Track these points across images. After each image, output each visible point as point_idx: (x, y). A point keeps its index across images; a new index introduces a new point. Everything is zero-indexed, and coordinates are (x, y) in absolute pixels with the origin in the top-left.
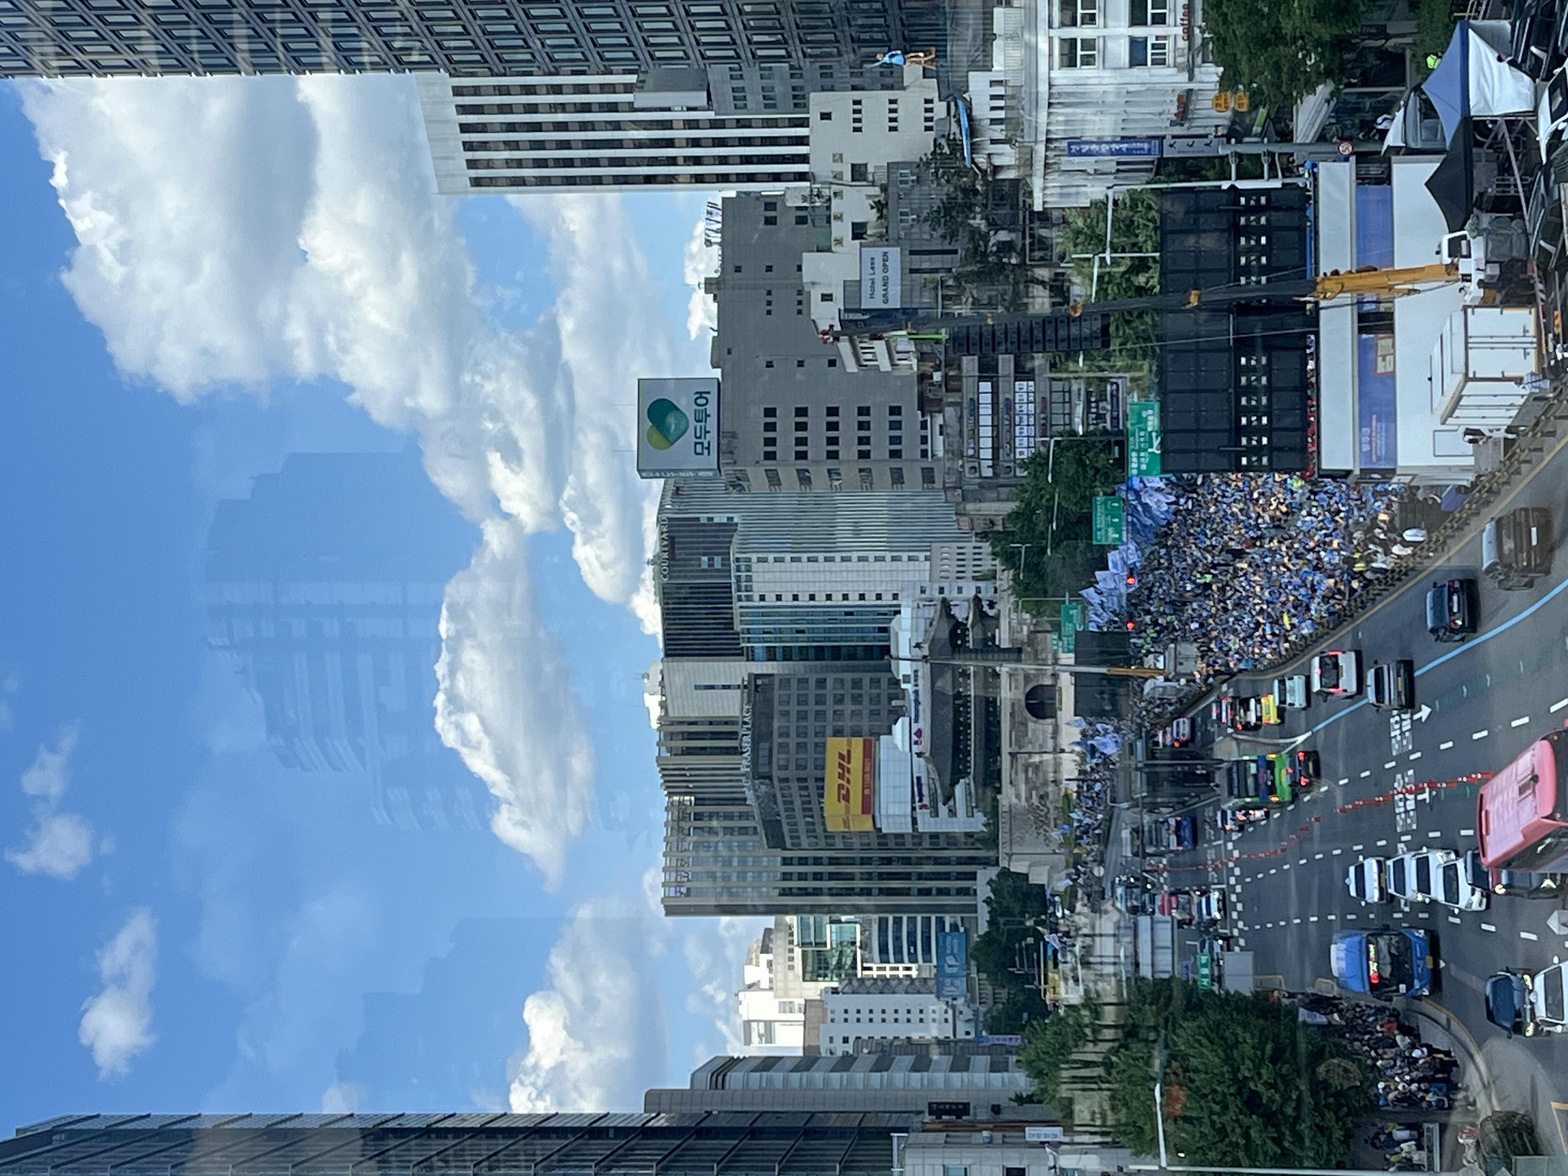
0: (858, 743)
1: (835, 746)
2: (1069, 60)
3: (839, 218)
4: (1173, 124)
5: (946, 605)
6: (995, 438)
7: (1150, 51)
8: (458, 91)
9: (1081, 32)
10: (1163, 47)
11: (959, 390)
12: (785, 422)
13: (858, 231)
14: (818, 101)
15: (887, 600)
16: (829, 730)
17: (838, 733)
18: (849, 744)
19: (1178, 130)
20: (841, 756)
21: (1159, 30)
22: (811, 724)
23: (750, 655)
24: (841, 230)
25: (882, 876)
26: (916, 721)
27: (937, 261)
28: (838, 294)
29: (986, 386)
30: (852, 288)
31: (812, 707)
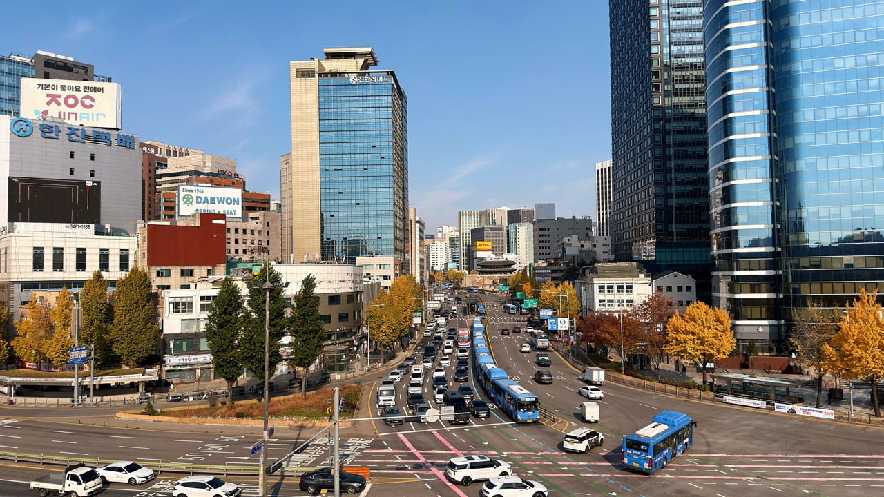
0: (491, 247)
1: (490, 243)
2: (600, 287)
3: (585, 242)
4: (589, 308)
5: (514, 264)
6: (540, 273)
7: (602, 303)
8: (609, 168)
9: (606, 289)
10: (603, 306)
11: (550, 266)
12: (547, 232)
13: (582, 246)
14: (609, 238)
15: (518, 253)
16: (493, 242)
17: (492, 244)
20: (488, 244)
21: (607, 305)
22: (494, 238)
23: (508, 227)
24: (583, 243)
25: (466, 252)
26: (494, 258)
27: (576, 261)
28: (569, 242)
29: (550, 271)
30: (570, 245)
31: (497, 238)
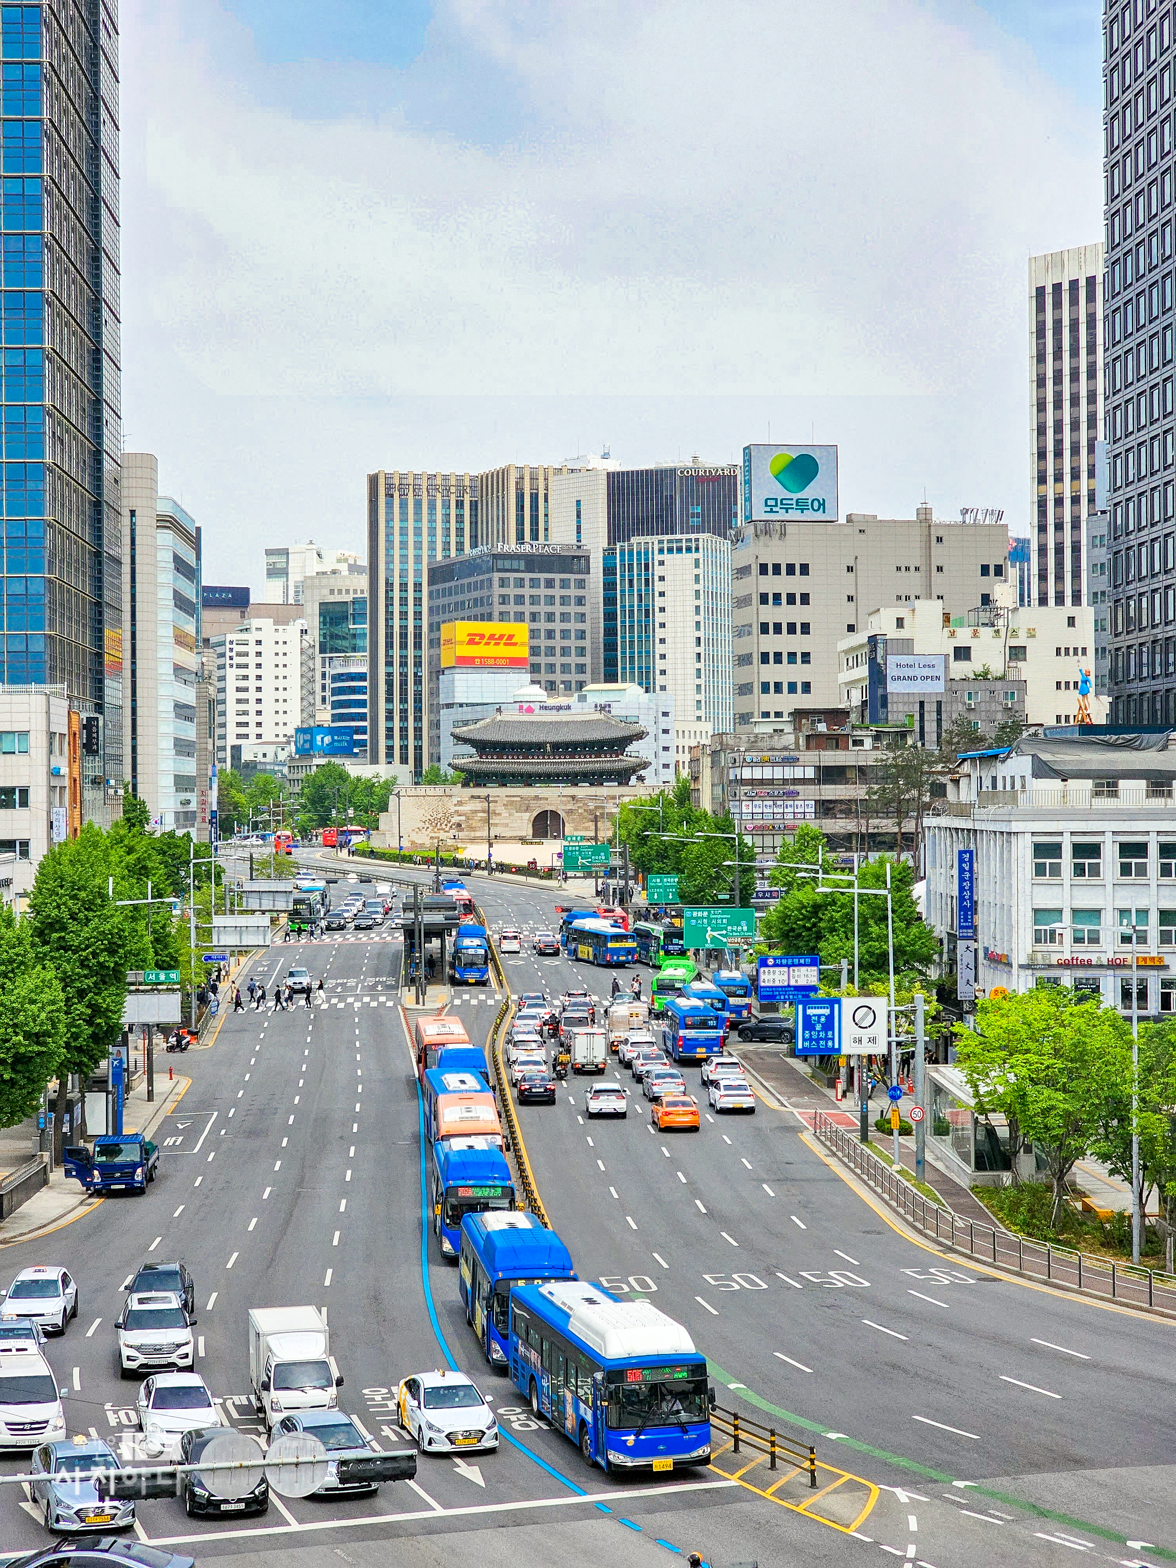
0: (523, 652)
1: (521, 631)
2: (1041, 850)
3: (975, 634)
4: (986, 949)
5: (640, 736)
7: (1048, 927)
12: (795, 584)
13: (962, 653)
14: (1086, 614)
15: (660, 680)
16: (535, 626)
17: (534, 634)
18: (523, 644)
19: (981, 954)
20: (511, 637)
22: (543, 609)
23: (609, 554)
24: (964, 636)
26: (541, 708)
27: (930, 727)
28: (903, 634)
29: (810, 773)
30: (906, 646)
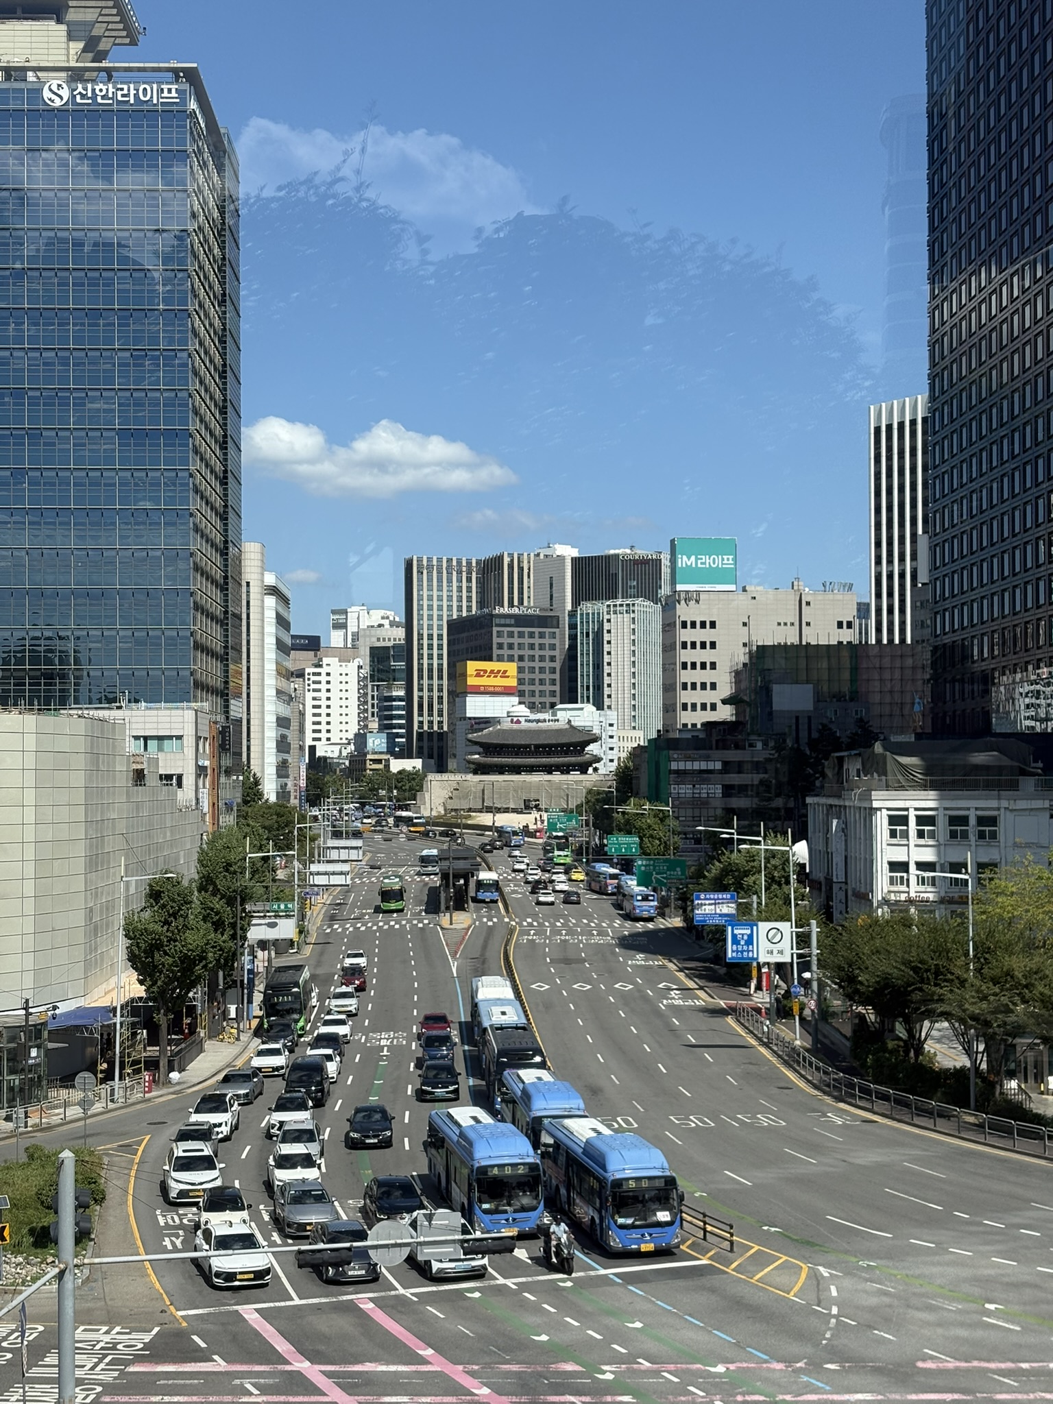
0: (514, 682)
1: (512, 668)
2: (893, 820)
4: (854, 890)
5: (595, 739)
6: (684, 772)
7: (899, 875)
9: (912, 829)
10: (902, 883)
11: (717, 748)
12: (706, 635)
15: (607, 702)
16: (522, 664)
17: (520, 670)
18: (513, 677)
19: (850, 893)
20: (505, 672)
21: (913, 881)
22: (527, 652)
23: (572, 613)
25: (431, 698)
26: (526, 721)
27: (804, 735)
29: (718, 766)
31: (537, 653)
